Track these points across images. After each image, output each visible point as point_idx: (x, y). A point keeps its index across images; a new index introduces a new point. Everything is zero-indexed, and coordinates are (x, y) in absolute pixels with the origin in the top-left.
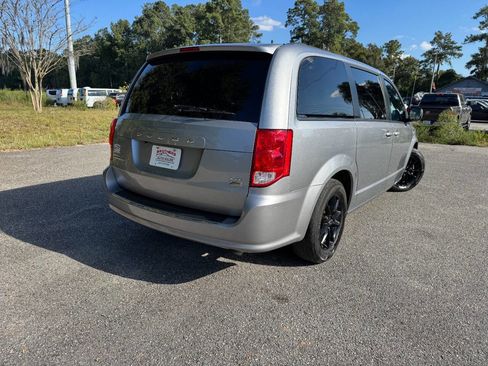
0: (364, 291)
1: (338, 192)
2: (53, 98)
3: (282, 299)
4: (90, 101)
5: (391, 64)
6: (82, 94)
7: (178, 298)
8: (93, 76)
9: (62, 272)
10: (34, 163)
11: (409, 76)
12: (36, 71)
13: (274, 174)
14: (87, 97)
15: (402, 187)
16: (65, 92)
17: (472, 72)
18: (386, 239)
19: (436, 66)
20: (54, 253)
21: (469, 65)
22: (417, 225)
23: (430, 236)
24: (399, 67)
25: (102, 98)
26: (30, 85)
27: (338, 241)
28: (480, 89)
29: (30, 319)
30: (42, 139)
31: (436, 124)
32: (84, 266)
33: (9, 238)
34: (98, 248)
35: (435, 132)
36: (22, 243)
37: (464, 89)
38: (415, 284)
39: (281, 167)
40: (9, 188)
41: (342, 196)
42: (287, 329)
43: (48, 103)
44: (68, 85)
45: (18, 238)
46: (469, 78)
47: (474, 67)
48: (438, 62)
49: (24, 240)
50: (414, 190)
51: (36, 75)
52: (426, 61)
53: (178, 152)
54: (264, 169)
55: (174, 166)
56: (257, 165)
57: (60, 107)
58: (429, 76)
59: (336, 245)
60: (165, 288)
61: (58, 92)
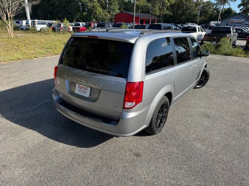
0: (175, 150)
1: (165, 102)
2: (18, 25)
3: (138, 155)
4: (39, 27)
5: (199, 5)
6: (33, 23)
7: (91, 156)
8: (39, 12)
9: (36, 142)
10: (13, 72)
11: (207, 12)
12: (9, 14)
13: (134, 103)
14: (37, 26)
15: (198, 86)
16: (24, 22)
17: (241, 10)
18: (188, 118)
19: (222, 6)
20: (31, 130)
21: (239, 6)
22: (203, 110)
23: (208, 116)
24: (202, 7)
25: (45, 26)
26: (6, 22)
27: (165, 123)
28: (244, 20)
29: (24, 169)
30: (16, 55)
31: (219, 43)
32: (46, 138)
33: (8, 121)
34: (51, 127)
35: (218, 48)
36: (15, 125)
37: (236, 20)
38: (199, 146)
39: (138, 99)
40: (3, 90)
41: (167, 103)
42: (140, 172)
43: (16, 29)
44: (26, 18)
45: (12, 122)
46: (239, 14)
47: (242, 7)
48: (223, 4)
49: (16, 122)
50: (204, 87)
51: (9, 16)
52: (217, 4)
53: (89, 89)
54: (130, 101)
55: (87, 95)
56: (127, 99)
57: (22, 31)
58: (218, 12)
59: (164, 125)
60: (85, 150)
61: (20, 22)
